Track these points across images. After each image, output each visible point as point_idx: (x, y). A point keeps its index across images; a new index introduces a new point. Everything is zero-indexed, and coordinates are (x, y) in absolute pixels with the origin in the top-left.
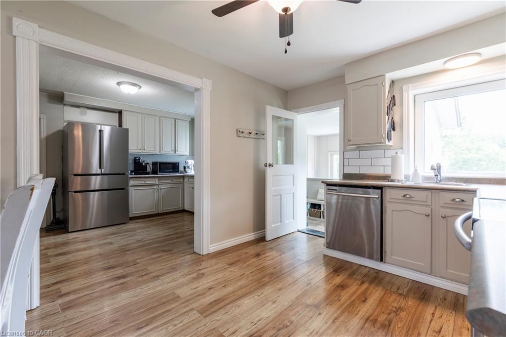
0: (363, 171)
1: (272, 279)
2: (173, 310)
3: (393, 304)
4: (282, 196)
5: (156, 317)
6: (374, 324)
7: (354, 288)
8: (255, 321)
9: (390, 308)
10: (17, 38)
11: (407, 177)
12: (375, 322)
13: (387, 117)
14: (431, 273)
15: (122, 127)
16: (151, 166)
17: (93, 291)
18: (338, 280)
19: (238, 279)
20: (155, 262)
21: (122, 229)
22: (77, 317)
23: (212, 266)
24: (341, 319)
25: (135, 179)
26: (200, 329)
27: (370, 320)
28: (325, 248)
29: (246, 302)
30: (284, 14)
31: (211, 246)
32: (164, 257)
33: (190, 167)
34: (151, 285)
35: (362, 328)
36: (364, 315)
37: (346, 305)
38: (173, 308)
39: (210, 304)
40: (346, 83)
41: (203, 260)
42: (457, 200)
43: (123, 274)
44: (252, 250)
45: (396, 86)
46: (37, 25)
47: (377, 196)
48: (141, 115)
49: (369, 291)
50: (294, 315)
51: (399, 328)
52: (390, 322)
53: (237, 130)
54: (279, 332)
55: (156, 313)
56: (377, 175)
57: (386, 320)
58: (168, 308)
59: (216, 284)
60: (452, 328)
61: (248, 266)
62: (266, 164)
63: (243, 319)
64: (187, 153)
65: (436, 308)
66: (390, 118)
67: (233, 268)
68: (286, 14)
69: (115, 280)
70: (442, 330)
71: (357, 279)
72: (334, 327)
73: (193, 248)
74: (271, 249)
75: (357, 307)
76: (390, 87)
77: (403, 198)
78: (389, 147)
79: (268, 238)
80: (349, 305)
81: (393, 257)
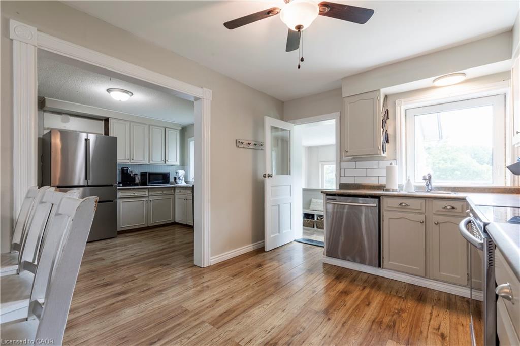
0: (359, 181)
1: (278, 288)
2: (184, 324)
3: (394, 306)
4: (280, 206)
5: (167, 331)
6: (380, 325)
7: (357, 294)
8: (269, 329)
9: (392, 310)
10: (14, 41)
11: (401, 187)
12: (381, 323)
13: (382, 130)
14: (426, 276)
15: (108, 135)
16: (139, 177)
17: (94, 309)
18: (341, 286)
19: (244, 290)
20: (155, 277)
21: (111, 243)
22: (82, 336)
23: (216, 278)
24: (349, 322)
25: (123, 191)
26: (215, 340)
27: (377, 322)
28: (325, 256)
29: (256, 312)
30: (297, 31)
31: (211, 258)
32: (163, 271)
33: (181, 178)
34: (155, 300)
35: (370, 329)
36: (371, 317)
37: (351, 309)
38: (184, 322)
39: (221, 315)
40: (343, 96)
41: (204, 273)
42: (448, 207)
43: (123, 290)
44: (253, 261)
45: (390, 101)
46: (36, 29)
47: (376, 205)
48: (129, 123)
49: (371, 295)
50: (305, 321)
51: (403, 328)
52: (394, 323)
53: (236, 140)
54: (294, 338)
55: (167, 328)
56: (372, 185)
57: (390, 321)
58: (178, 322)
59: (223, 296)
60: (449, 325)
61: (252, 276)
62: (265, 174)
63: (257, 328)
64: (178, 163)
65: (433, 308)
66: (385, 131)
67: (237, 280)
68: (299, 31)
69: (116, 297)
70: (441, 327)
71: (358, 285)
72: (344, 330)
73: (193, 260)
74: (271, 259)
75: (363, 311)
76: (384, 101)
77: (399, 206)
78: (384, 159)
79: (267, 248)
80: (355, 310)
81: (390, 262)
